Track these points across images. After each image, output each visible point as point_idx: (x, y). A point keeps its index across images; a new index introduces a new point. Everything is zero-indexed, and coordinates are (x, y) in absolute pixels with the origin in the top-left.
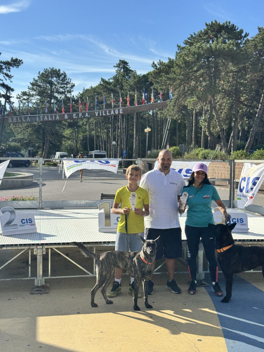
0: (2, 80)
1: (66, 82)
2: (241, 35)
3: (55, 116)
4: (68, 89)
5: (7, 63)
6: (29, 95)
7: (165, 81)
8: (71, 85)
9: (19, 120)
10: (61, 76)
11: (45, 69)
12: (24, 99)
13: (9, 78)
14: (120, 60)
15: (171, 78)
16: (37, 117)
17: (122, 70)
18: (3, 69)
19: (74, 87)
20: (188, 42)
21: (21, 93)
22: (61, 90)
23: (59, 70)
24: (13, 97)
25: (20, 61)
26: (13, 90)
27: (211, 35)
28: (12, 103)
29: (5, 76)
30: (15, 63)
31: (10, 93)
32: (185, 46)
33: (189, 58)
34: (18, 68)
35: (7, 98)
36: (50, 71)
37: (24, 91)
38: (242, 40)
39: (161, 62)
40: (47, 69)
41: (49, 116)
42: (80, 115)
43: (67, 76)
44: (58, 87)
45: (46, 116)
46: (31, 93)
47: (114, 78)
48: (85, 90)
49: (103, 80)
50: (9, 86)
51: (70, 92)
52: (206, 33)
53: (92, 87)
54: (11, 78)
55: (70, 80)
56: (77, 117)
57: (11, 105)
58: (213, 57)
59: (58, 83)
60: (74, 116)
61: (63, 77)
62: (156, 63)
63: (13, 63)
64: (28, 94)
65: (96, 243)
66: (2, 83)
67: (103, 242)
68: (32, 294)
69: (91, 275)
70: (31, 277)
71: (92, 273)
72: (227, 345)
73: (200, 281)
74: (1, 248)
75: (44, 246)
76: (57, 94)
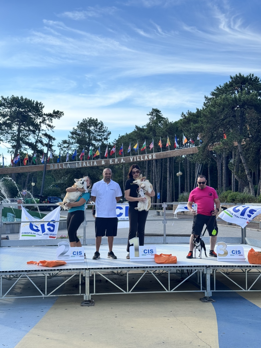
0: (45, 131)
1: (102, 130)
3: (93, 163)
4: (105, 136)
5: (50, 115)
6: (69, 143)
7: (194, 129)
8: (107, 133)
9: (60, 166)
10: (98, 125)
11: (83, 119)
12: (64, 147)
14: (153, 109)
15: (199, 127)
16: (77, 163)
17: (155, 118)
18: (45, 120)
20: (215, 93)
21: (62, 142)
22: (98, 138)
23: (97, 120)
24: (55, 146)
25: (62, 113)
26: (54, 139)
27: (236, 86)
28: (53, 151)
29: (48, 126)
30: (57, 115)
31: (52, 141)
32: (212, 97)
33: (215, 108)
34: (59, 119)
35: (49, 146)
36: (88, 121)
37: (65, 140)
39: (190, 112)
40: (85, 119)
41: (88, 162)
42: (116, 160)
43: (104, 125)
44: (96, 135)
45: (84, 163)
46: (71, 141)
47: (147, 126)
48: (121, 136)
49: (137, 127)
50: (51, 135)
51: (106, 139)
52: (231, 85)
53: (127, 134)
54: (53, 128)
55: (106, 129)
56: (113, 163)
57: (53, 153)
58: (238, 106)
59: (96, 131)
60: (110, 162)
61: (100, 125)
62: (185, 113)
63: (55, 115)
64: (68, 142)
65: (129, 268)
66: (45, 133)
67: (134, 267)
68: (82, 306)
69: (125, 292)
70: (81, 293)
71: (126, 291)
72: (218, 335)
73: (208, 298)
74: (60, 272)
75: (90, 270)
76: (94, 141)
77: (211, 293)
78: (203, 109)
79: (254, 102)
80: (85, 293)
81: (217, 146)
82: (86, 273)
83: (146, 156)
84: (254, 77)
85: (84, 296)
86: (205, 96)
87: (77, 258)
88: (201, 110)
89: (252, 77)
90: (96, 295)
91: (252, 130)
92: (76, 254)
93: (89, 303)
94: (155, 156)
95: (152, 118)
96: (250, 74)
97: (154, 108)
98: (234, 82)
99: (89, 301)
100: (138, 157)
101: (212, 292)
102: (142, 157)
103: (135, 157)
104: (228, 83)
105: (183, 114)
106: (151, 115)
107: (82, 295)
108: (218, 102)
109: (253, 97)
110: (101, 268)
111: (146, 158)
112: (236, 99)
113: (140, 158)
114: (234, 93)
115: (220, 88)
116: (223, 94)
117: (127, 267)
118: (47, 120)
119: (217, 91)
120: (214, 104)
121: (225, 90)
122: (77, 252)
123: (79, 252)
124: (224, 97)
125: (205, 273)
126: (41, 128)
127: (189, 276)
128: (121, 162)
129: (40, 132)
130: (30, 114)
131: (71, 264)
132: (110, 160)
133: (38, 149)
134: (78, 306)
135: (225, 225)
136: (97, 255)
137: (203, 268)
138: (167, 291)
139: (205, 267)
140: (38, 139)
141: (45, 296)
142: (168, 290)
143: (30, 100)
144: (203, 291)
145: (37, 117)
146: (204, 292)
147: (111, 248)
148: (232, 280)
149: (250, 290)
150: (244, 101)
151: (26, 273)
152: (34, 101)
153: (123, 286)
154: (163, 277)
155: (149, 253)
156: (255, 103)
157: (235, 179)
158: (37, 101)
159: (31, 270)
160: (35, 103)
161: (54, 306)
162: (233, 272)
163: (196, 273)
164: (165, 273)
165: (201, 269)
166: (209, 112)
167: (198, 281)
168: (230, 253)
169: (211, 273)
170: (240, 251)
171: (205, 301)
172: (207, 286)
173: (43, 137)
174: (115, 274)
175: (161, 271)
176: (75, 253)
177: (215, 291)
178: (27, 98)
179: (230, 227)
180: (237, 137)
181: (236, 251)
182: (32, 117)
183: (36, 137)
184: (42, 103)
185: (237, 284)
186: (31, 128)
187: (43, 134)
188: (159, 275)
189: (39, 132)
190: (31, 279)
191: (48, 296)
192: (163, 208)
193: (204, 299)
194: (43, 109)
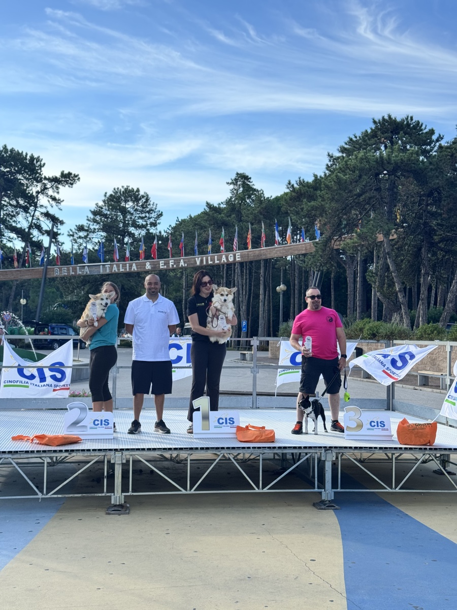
0: (46, 207)
1: (148, 209)
2: (431, 139)
3: (131, 266)
4: (151, 219)
5: (55, 180)
6: (88, 231)
7: (308, 211)
8: (156, 213)
9: (71, 271)
10: (140, 199)
11: (115, 189)
12: (80, 237)
13: (58, 204)
14: (237, 174)
15: (316, 207)
16: (101, 266)
17: (241, 189)
18: (47, 188)
19: (161, 218)
20: (345, 149)
21: (76, 228)
22: (141, 222)
23: (138, 190)
24: (63, 234)
25: (76, 176)
26: (62, 223)
27: (383, 137)
28: (60, 244)
29: (50, 200)
30: (68, 179)
31: (57, 227)
32: (340, 154)
33: (346, 175)
34: (72, 187)
35: (53, 235)
36: (123, 192)
37: (81, 224)
38: (432, 145)
39: (302, 181)
40: (118, 189)
41: (121, 265)
42: (171, 262)
43: (151, 199)
44: (136, 216)
45: (115, 266)
46: (92, 227)
47: (227, 203)
48: (180, 220)
49: (208, 204)
50: (57, 216)
51: (154, 224)
52: (374, 134)
53: (190, 216)
54: (60, 203)
55: (155, 206)
56: (165, 267)
57: (60, 247)
58: (385, 172)
59: (136, 210)
60: (161, 265)
61: (144, 200)
62: (293, 182)
63: (63, 179)
64: (87, 228)
65: (191, 449)
66: (46, 212)
67: (201, 448)
68: (109, 514)
69: (184, 492)
70: (107, 492)
71: (186, 490)
72: (344, 565)
73: (327, 502)
74: (70, 454)
75: (124, 452)
76: (133, 228)
77: (333, 494)
78: (325, 175)
79: (413, 165)
80: (114, 492)
81: (348, 241)
82: (115, 457)
83: (224, 256)
84: (414, 121)
85: (113, 498)
86: (329, 154)
87: (101, 430)
88: (321, 177)
89: (410, 122)
90: (133, 495)
91: (408, 214)
92: (98, 424)
93: (121, 509)
94: (239, 257)
95: (235, 190)
96: (408, 117)
97: (239, 172)
98: (378, 129)
99: (121, 506)
100: (209, 258)
101: (335, 492)
102: (216, 257)
103: (204, 258)
104: (369, 131)
105: (289, 183)
106: (234, 184)
107: (108, 496)
108: (350, 165)
109: (412, 156)
110: (143, 449)
111: (224, 259)
112: (383, 159)
113: (213, 260)
114: (379, 149)
115: (354, 139)
116: (359, 149)
117: (187, 448)
118: (49, 189)
119: (349, 145)
120: (344, 167)
121: (363, 143)
122: (101, 420)
123: (105, 421)
124: (362, 156)
125: (323, 459)
126: (39, 203)
127: (295, 464)
128: (180, 266)
129: (37, 209)
130: (19, 177)
131: (91, 442)
132: (161, 262)
133: (33, 239)
134: (102, 514)
135: (359, 379)
136: (136, 426)
137: (319, 450)
138: (257, 490)
139: (323, 449)
140: (34, 221)
141: (44, 496)
142: (258, 487)
143: (20, 152)
144: (320, 490)
145: (32, 183)
146: (321, 493)
147: (160, 414)
148: (369, 473)
149: (400, 489)
150: (396, 163)
151: (10, 456)
152: (27, 154)
153: (180, 480)
154: (250, 466)
155: (226, 423)
156: (414, 167)
157: (376, 299)
158: (32, 155)
159: (19, 450)
160: (28, 157)
161: (60, 514)
162: (370, 458)
163: (307, 459)
164: (254, 459)
165: (315, 452)
166: (335, 181)
167: (311, 474)
168: (366, 425)
169: (334, 459)
170: (384, 422)
171: (322, 507)
172: (326, 481)
173: (41, 219)
174: (166, 459)
175: (247, 456)
176: (96, 422)
177: (339, 490)
178: (14, 148)
179: (367, 381)
180: (382, 225)
181: (377, 422)
182: (22, 182)
183: (30, 219)
184: (41, 158)
185: (377, 480)
186: (21, 202)
187: (42, 213)
188: (243, 462)
189: (35, 210)
190: (19, 467)
191: (49, 496)
192: (252, 346)
193: (321, 505)
194: (43, 169)
